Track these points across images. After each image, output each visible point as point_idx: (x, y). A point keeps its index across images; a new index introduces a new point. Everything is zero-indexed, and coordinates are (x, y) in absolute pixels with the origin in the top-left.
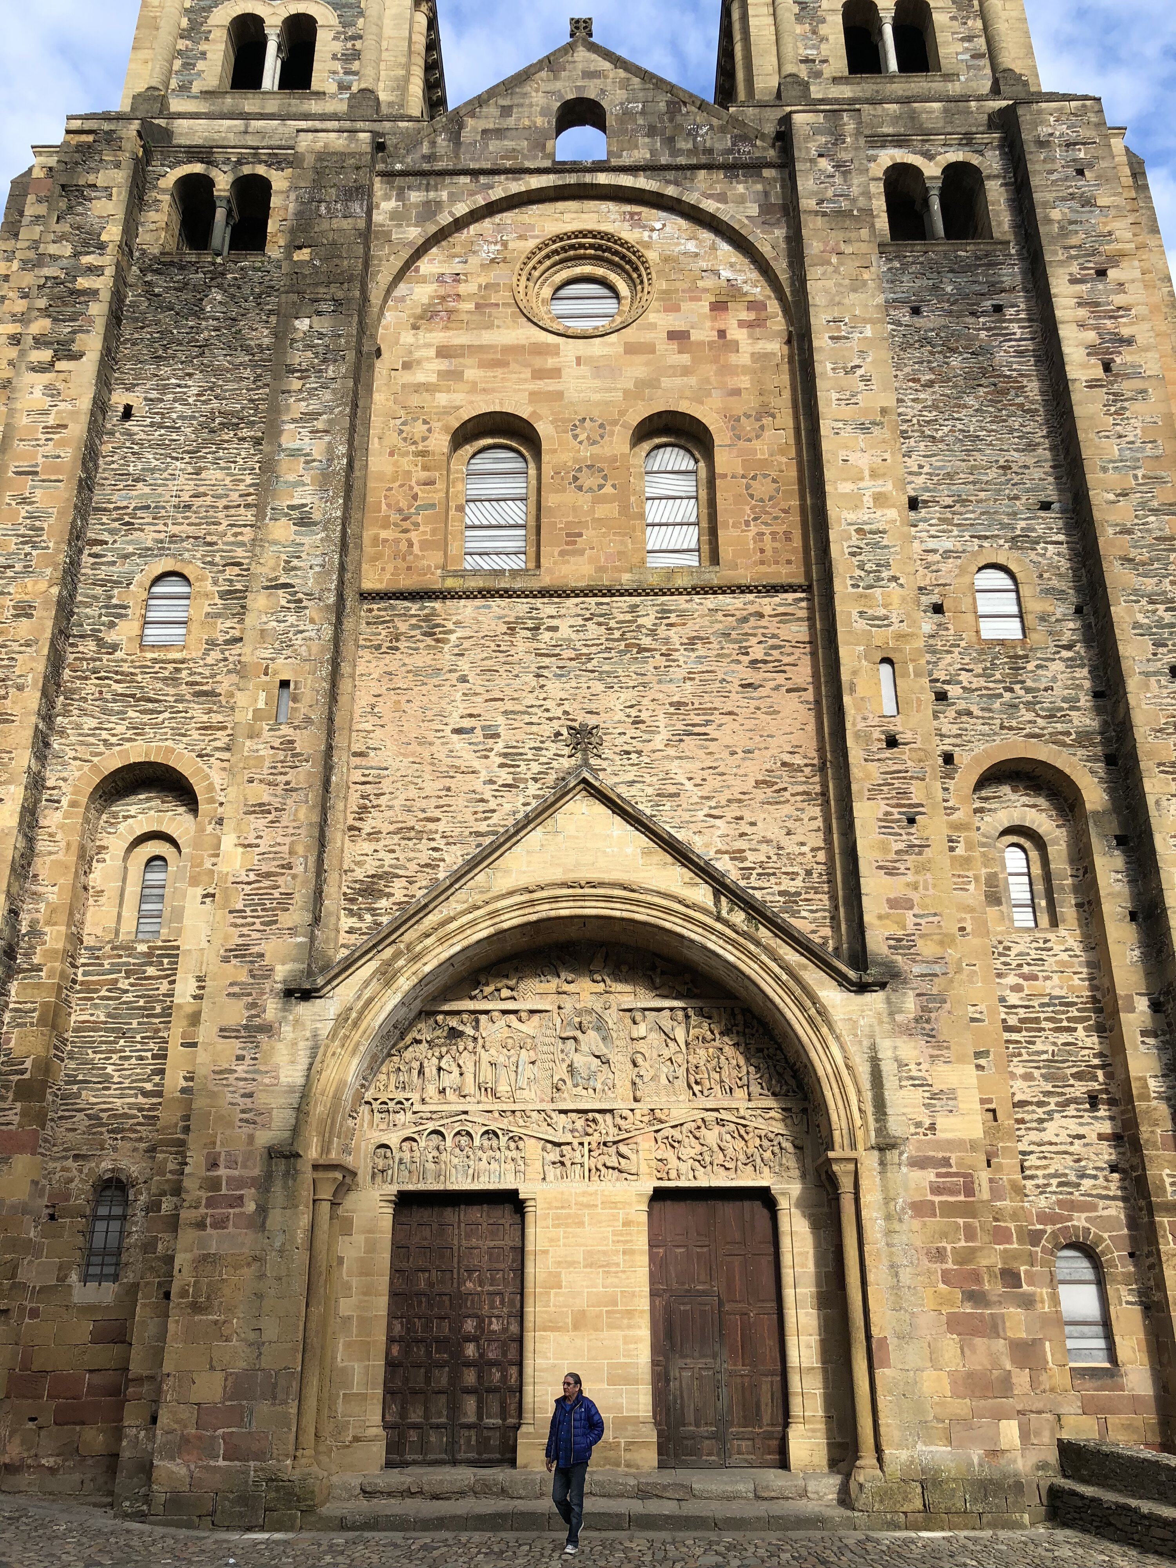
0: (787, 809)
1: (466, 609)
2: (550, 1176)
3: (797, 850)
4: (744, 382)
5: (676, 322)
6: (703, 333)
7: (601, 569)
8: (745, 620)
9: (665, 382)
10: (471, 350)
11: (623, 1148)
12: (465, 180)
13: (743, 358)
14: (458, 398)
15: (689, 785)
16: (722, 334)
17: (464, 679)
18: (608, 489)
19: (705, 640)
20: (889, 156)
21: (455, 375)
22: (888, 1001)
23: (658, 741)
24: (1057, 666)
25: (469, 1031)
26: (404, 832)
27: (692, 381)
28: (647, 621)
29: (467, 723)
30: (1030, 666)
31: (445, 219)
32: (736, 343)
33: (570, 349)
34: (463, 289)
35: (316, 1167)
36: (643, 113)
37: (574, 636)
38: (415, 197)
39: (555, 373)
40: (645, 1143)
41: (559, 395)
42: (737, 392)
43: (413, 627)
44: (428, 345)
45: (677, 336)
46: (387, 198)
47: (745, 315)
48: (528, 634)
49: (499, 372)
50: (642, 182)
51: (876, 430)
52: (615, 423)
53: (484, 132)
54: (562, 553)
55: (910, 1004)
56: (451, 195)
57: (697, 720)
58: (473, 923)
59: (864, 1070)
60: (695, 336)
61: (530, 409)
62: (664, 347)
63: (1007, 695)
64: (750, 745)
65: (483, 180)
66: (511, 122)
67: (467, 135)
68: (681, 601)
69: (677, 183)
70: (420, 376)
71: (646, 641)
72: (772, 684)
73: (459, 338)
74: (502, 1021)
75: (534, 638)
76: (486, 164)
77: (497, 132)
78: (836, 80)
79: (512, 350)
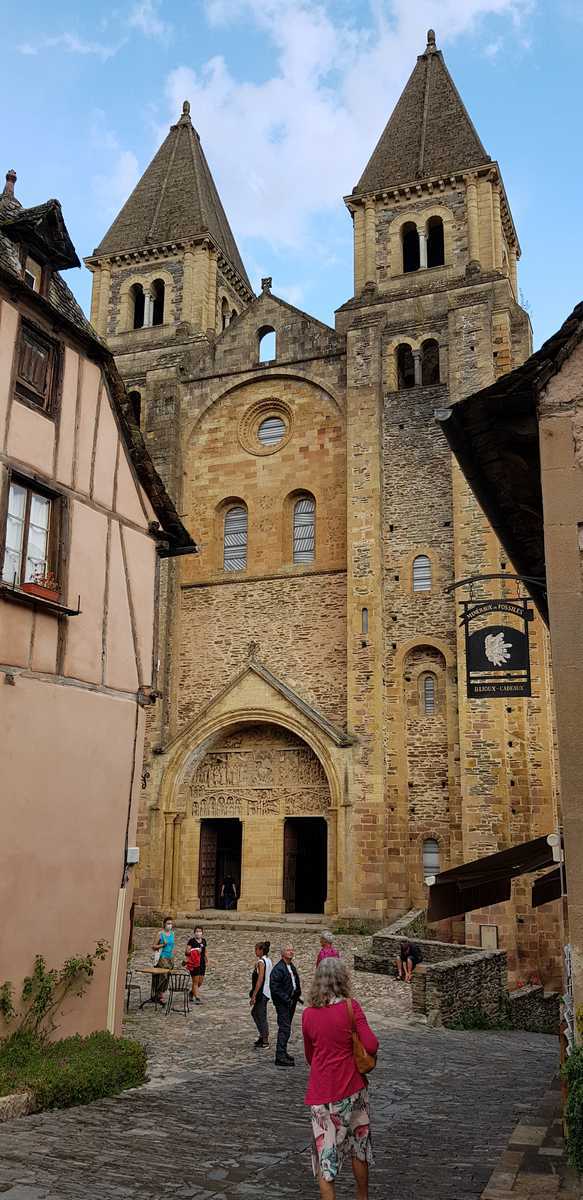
0: (336, 669)
1: (220, 589)
2: (251, 813)
3: (338, 686)
5: (302, 442)
6: (314, 447)
7: (270, 568)
8: (324, 586)
9: (297, 475)
10: (222, 466)
11: (275, 803)
12: (216, 380)
13: (330, 458)
14: (217, 491)
15: (299, 661)
16: (322, 446)
17: (218, 620)
18: (274, 530)
19: (308, 597)
20: (397, 340)
21: (215, 480)
22: (353, 751)
23: (289, 642)
24: (443, 602)
25: (224, 760)
26: (198, 685)
27: (308, 472)
28: (286, 590)
29: (219, 639)
30: (431, 603)
31: (209, 403)
32: (328, 450)
33: (261, 461)
34: (220, 435)
35: (165, 813)
36: (291, 330)
37: (258, 598)
38: (197, 392)
39: (254, 475)
40: (282, 801)
41: (255, 485)
42: (326, 476)
43: (201, 599)
44: (205, 467)
45: (304, 450)
46: (186, 396)
47: (332, 435)
48: (241, 599)
49: (232, 477)
50: (289, 371)
51: (369, 500)
52: (276, 497)
53: (225, 351)
54: (256, 561)
55: (361, 751)
56: (211, 389)
57: (304, 632)
58: (214, 724)
59: (342, 777)
60: (311, 448)
61: (244, 494)
62: (299, 456)
63: (421, 617)
64: (323, 642)
65: (224, 379)
66: (236, 344)
67: (219, 354)
68: (299, 580)
69: (304, 370)
70: (203, 483)
71: (286, 599)
72: (332, 615)
73: (217, 461)
74: (234, 757)
75: (244, 601)
76: (225, 371)
77: (230, 351)
78: (393, 278)
79: (237, 465)
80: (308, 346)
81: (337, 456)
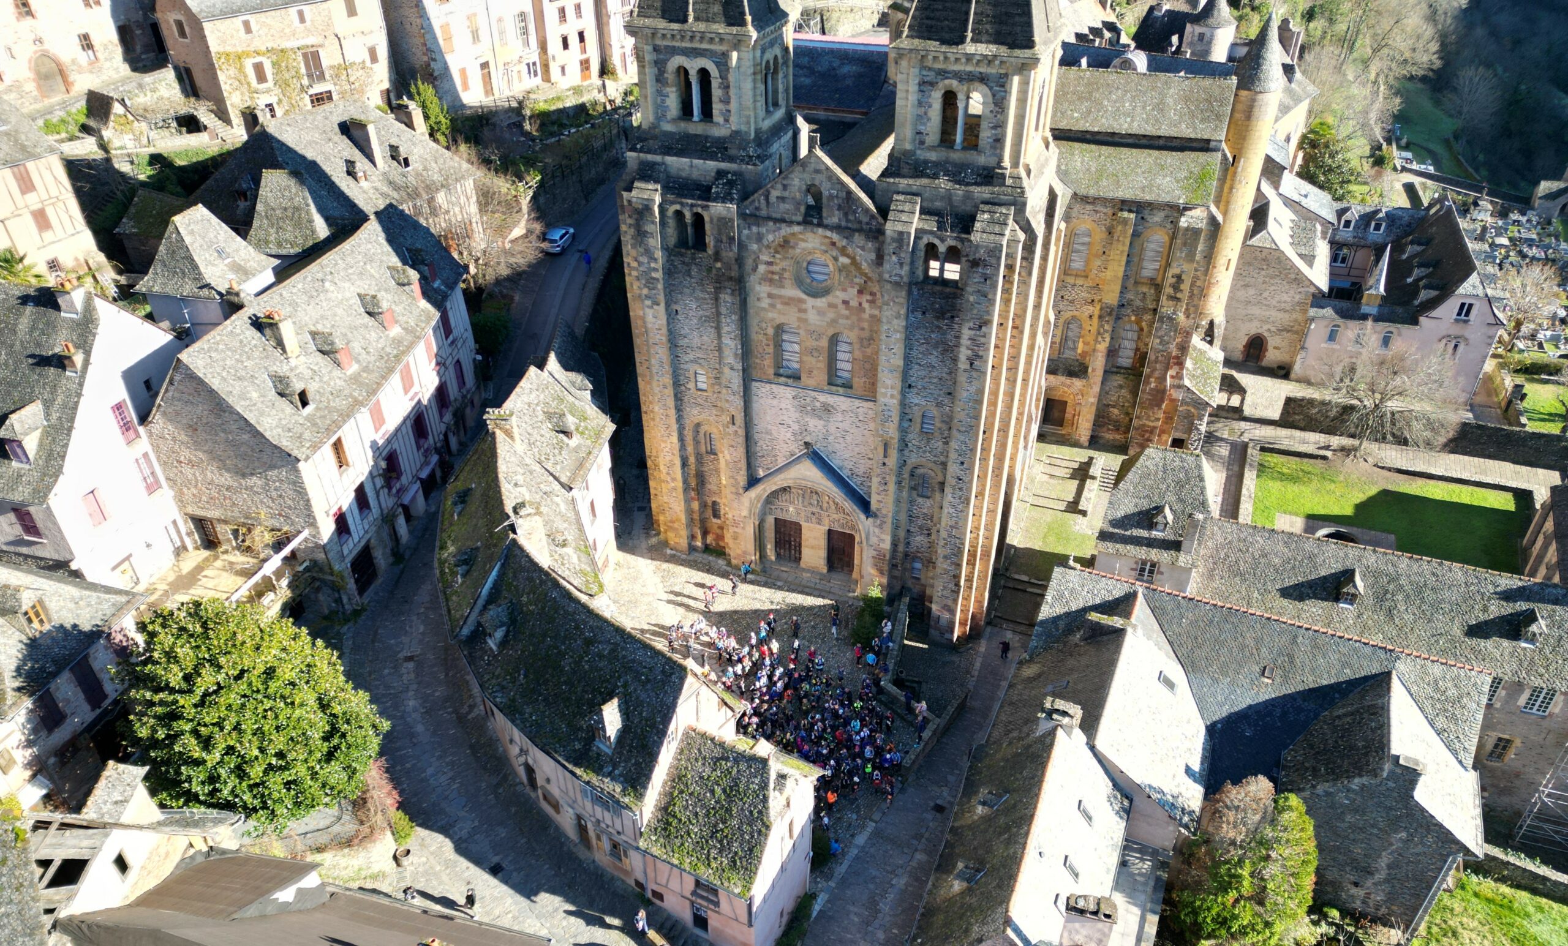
1: (781, 388)
2: (806, 522)
4: (866, 325)
5: (845, 297)
6: (854, 303)
7: (818, 383)
9: (841, 321)
10: (778, 296)
11: (822, 520)
12: (771, 223)
13: (866, 316)
14: (775, 315)
16: (860, 304)
17: (781, 410)
18: (821, 358)
19: (847, 411)
20: (927, 238)
21: (773, 306)
22: (874, 520)
24: (940, 443)
26: (768, 447)
27: (849, 322)
28: (830, 402)
30: (933, 443)
31: (766, 243)
32: (864, 309)
33: (810, 302)
34: (776, 269)
36: (837, 197)
37: (811, 403)
38: (754, 229)
39: (805, 311)
40: (827, 520)
41: (807, 319)
42: (863, 329)
43: (767, 391)
44: (765, 292)
45: (845, 302)
46: (746, 229)
47: (869, 297)
48: (797, 400)
49: (787, 307)
50: (834, 235)
51: (895, 373)
52: (823, 334)
53: (778, 197)
54: (807, 376)
55: (879, 522)
56: (767, 230)
58: (783, 483)
60: (851, 303)
61: (797, 324)
62: (841, 307)
63: (925, 449)
65: (778, 224)
66: (787, 193)
67: (772, 198)
68: (841, 398)
69: (847, 238)
70: (763, 305)
71: (830, 409)
72: (864, 426)
73: (775, 291)
75: (800, 401)
76: (778, 216)
77: (782, 199)
78: (932, 148)
79: (791, 299)
80: (851, 217)
81: (872, 316)
